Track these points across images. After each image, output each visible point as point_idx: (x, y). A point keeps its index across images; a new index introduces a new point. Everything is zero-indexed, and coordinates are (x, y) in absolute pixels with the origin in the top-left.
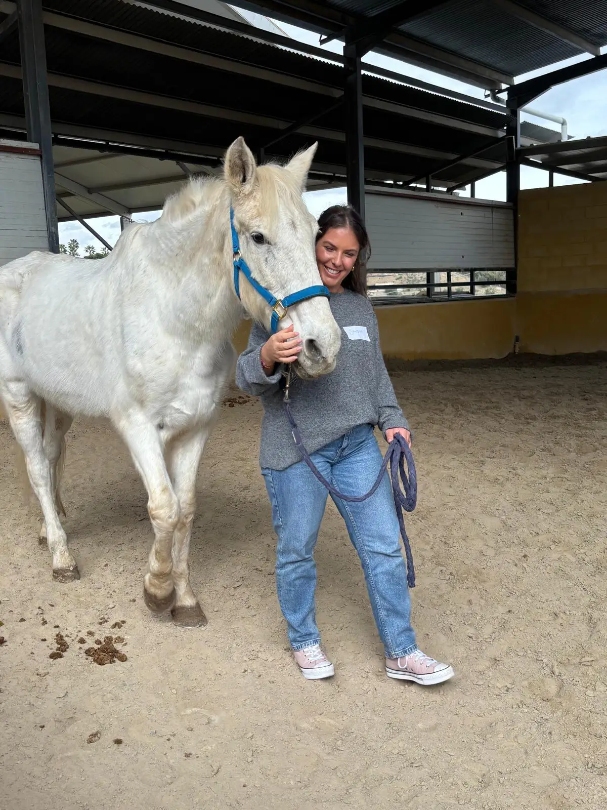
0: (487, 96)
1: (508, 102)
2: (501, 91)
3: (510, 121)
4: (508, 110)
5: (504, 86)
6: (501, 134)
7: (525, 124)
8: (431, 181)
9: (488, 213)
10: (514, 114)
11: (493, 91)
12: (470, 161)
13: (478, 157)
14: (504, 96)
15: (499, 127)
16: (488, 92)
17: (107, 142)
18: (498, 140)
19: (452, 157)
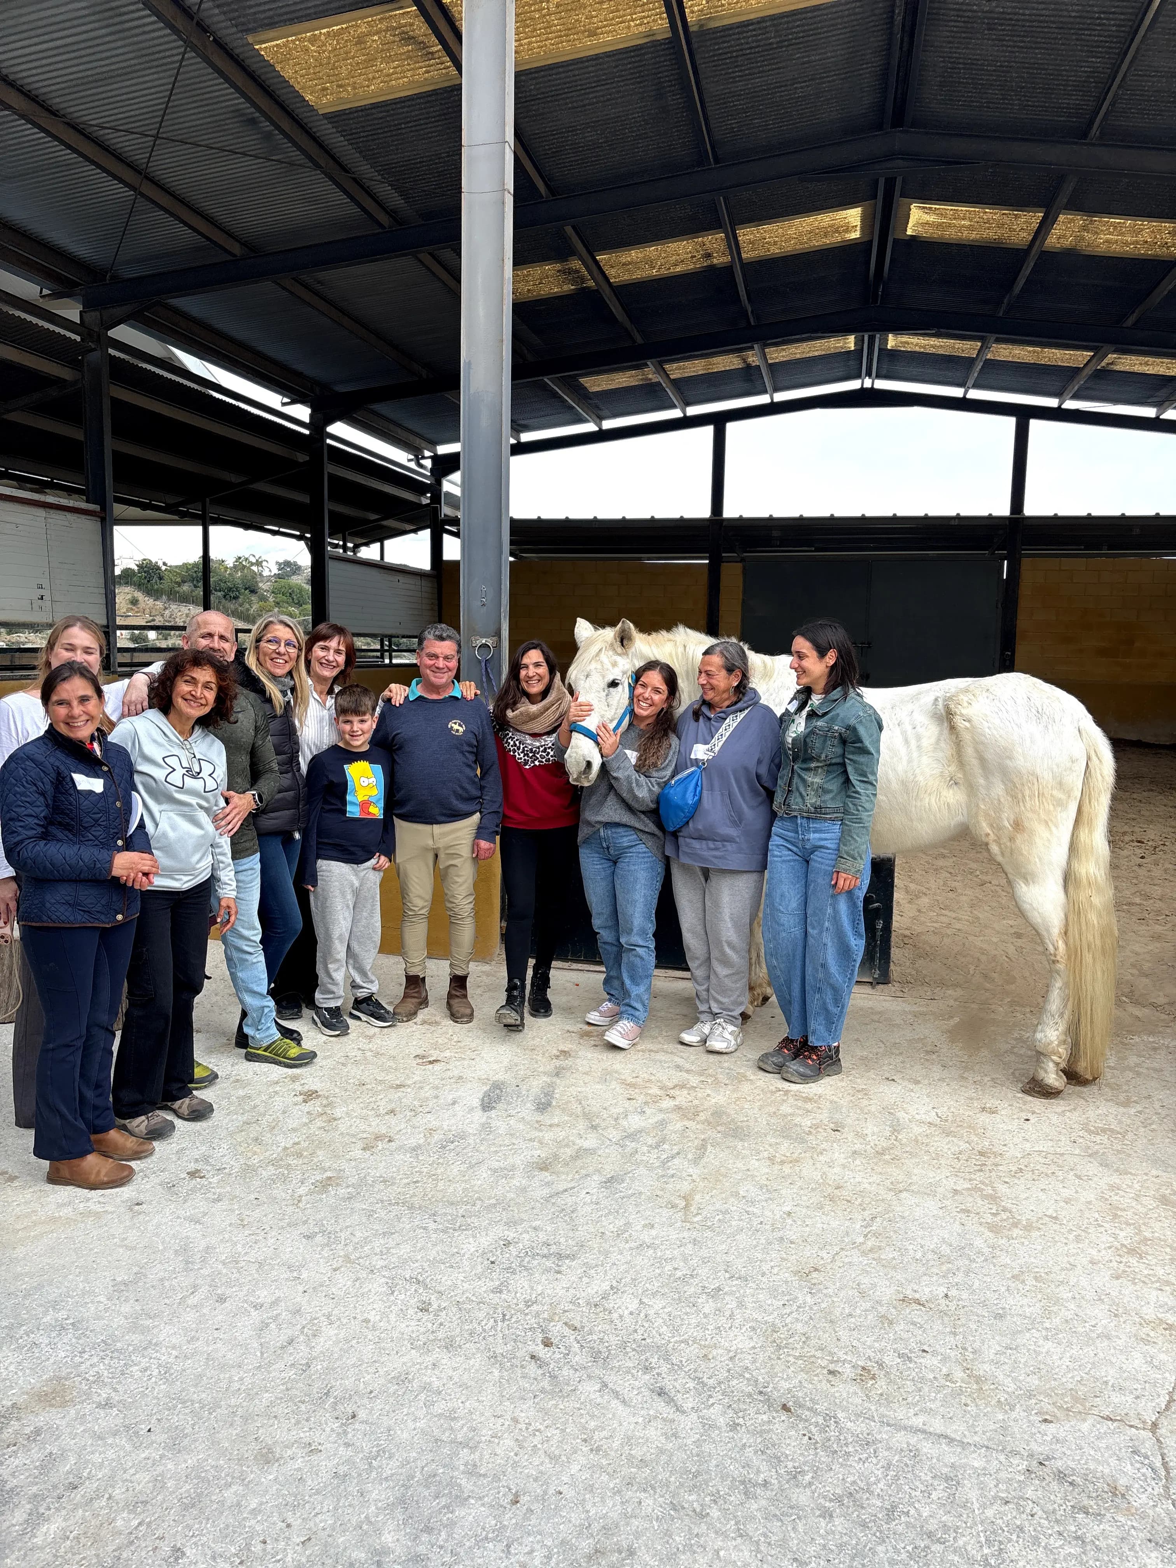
0: (409, 460)
1: (432, 470)
2: (424, 458)
3: (435, 489)
4: (433, 478)
5: (427, 453)
6: (425, 501)
7: (448, 494)
8: (348, 538)
9: (417, 581)
10: (439, 484)
11: (416, 456)
12: (391, 523)
13: (397, 520)
14: (428, 463)
15: (423, 494)
16: (412, 457)
17: (52, 479)
18: (420, 506)
19: (373, 517)
